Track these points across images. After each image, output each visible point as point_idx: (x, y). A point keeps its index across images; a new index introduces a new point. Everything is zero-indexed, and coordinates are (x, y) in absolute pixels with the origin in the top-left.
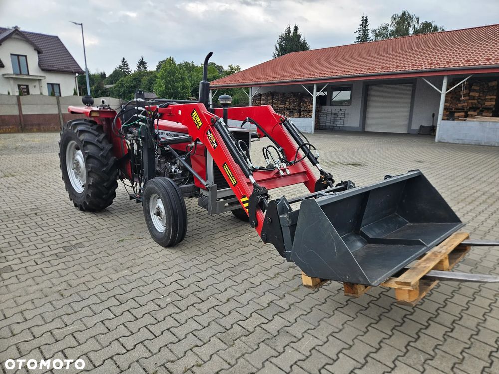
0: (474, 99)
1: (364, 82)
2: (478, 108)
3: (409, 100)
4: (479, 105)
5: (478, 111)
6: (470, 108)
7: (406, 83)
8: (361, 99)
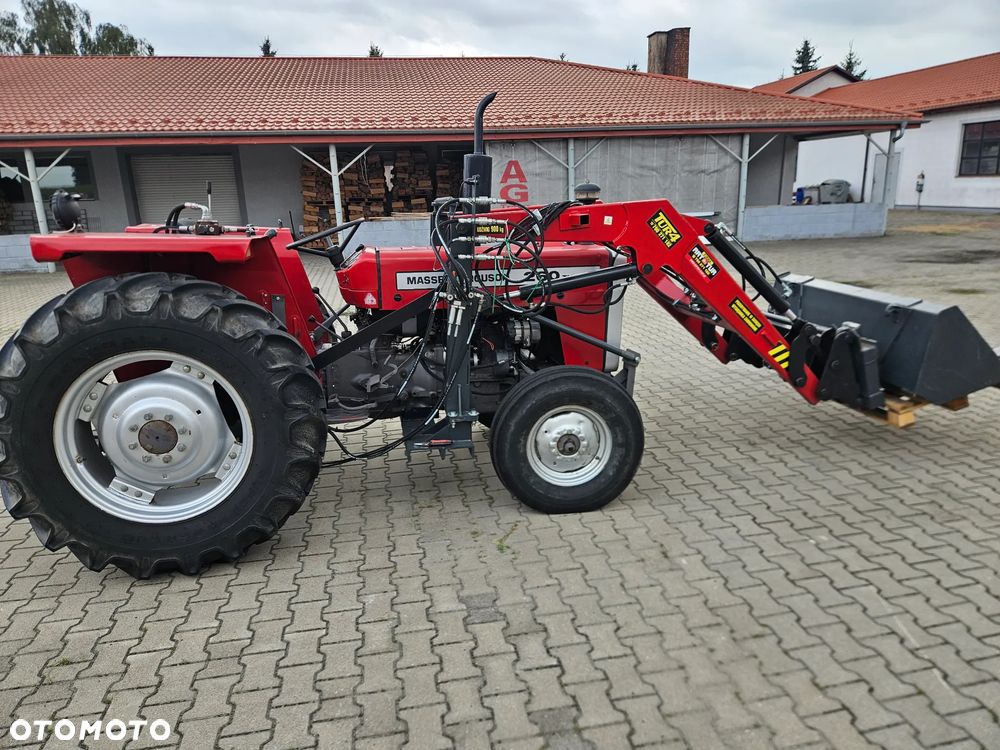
0: (352, 185)
1: (119, 149)
2: (363, 200)
3: (232, 188)
4: (363, 196)
5: (363, 204)
6: (350, 200)
7: (215, 154)
8: (121, 187)
